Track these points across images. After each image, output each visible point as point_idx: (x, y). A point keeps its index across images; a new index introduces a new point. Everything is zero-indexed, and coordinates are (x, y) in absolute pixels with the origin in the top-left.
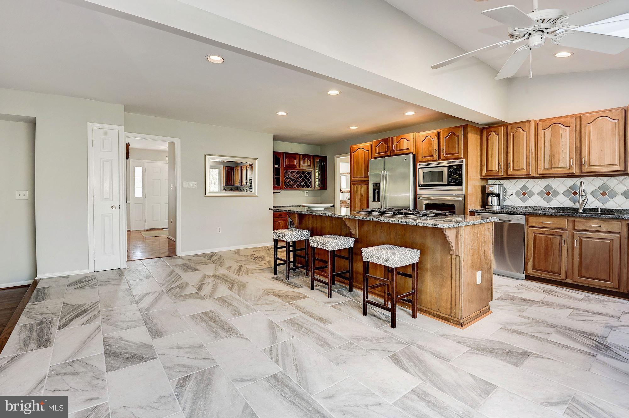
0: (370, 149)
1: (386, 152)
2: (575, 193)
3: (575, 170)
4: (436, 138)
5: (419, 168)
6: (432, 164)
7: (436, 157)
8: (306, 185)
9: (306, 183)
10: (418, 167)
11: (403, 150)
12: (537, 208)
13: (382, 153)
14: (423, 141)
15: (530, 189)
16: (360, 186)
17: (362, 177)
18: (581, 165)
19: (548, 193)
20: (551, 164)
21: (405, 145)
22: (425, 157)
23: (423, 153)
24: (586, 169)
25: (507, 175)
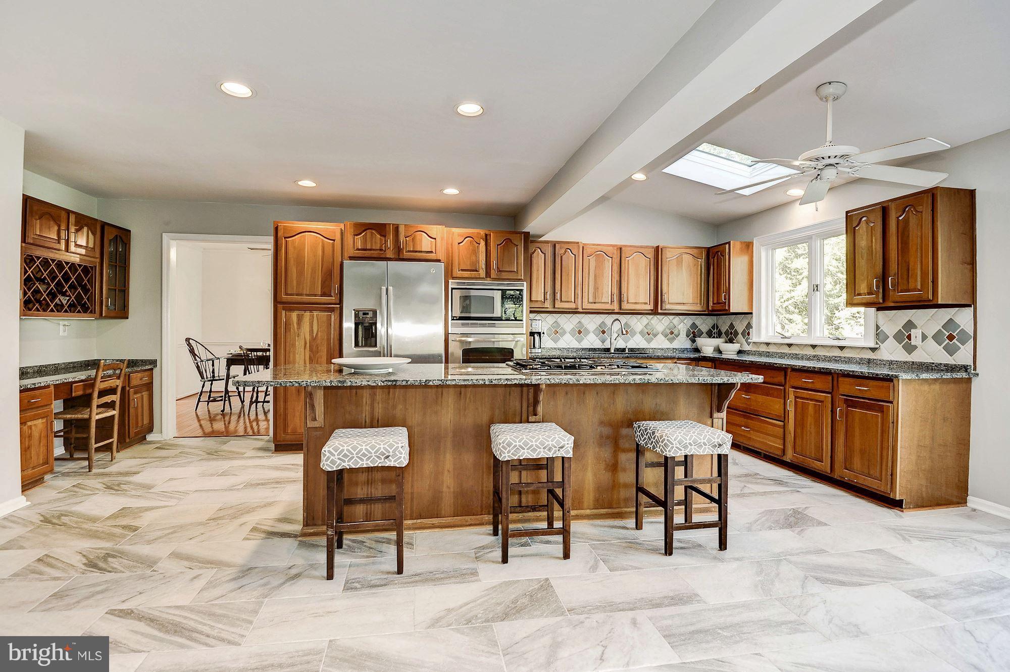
0: (338, 237)
1: (381, 250)
2: (604, 332)
3: (615, 307)
4: (483, 243)
5: (452, 289)
6: (473, 284)
7: (482, 273)
8: (79, 303)
9: (78, 297)
10: (450, 286)
11: (421, 252)
12: (570, 350)
13: (370, 250)
14: (459, 243)
15: (562, 326)
16: (308, 314)
17: (315, 295)
18: (620, 301)
19: (580, 332)
20: (595, 298)
21: (425, 244)
22: (462, 270)
23: (459, 264)
24: (625, 306)
25: (554, 307)
